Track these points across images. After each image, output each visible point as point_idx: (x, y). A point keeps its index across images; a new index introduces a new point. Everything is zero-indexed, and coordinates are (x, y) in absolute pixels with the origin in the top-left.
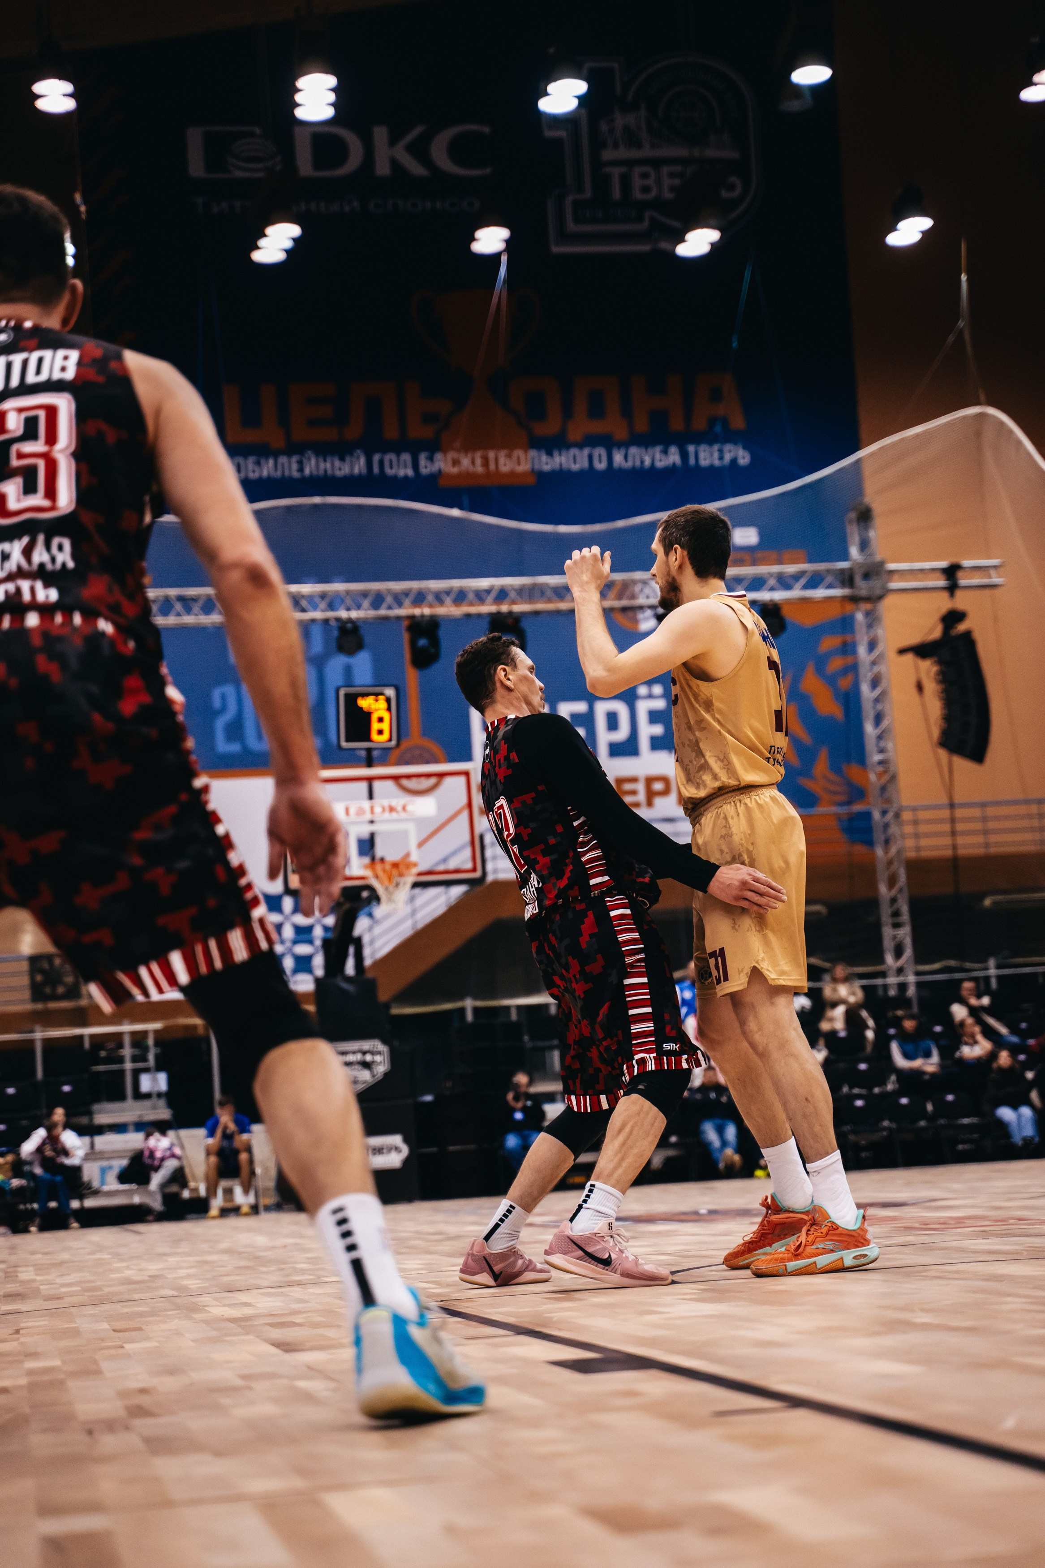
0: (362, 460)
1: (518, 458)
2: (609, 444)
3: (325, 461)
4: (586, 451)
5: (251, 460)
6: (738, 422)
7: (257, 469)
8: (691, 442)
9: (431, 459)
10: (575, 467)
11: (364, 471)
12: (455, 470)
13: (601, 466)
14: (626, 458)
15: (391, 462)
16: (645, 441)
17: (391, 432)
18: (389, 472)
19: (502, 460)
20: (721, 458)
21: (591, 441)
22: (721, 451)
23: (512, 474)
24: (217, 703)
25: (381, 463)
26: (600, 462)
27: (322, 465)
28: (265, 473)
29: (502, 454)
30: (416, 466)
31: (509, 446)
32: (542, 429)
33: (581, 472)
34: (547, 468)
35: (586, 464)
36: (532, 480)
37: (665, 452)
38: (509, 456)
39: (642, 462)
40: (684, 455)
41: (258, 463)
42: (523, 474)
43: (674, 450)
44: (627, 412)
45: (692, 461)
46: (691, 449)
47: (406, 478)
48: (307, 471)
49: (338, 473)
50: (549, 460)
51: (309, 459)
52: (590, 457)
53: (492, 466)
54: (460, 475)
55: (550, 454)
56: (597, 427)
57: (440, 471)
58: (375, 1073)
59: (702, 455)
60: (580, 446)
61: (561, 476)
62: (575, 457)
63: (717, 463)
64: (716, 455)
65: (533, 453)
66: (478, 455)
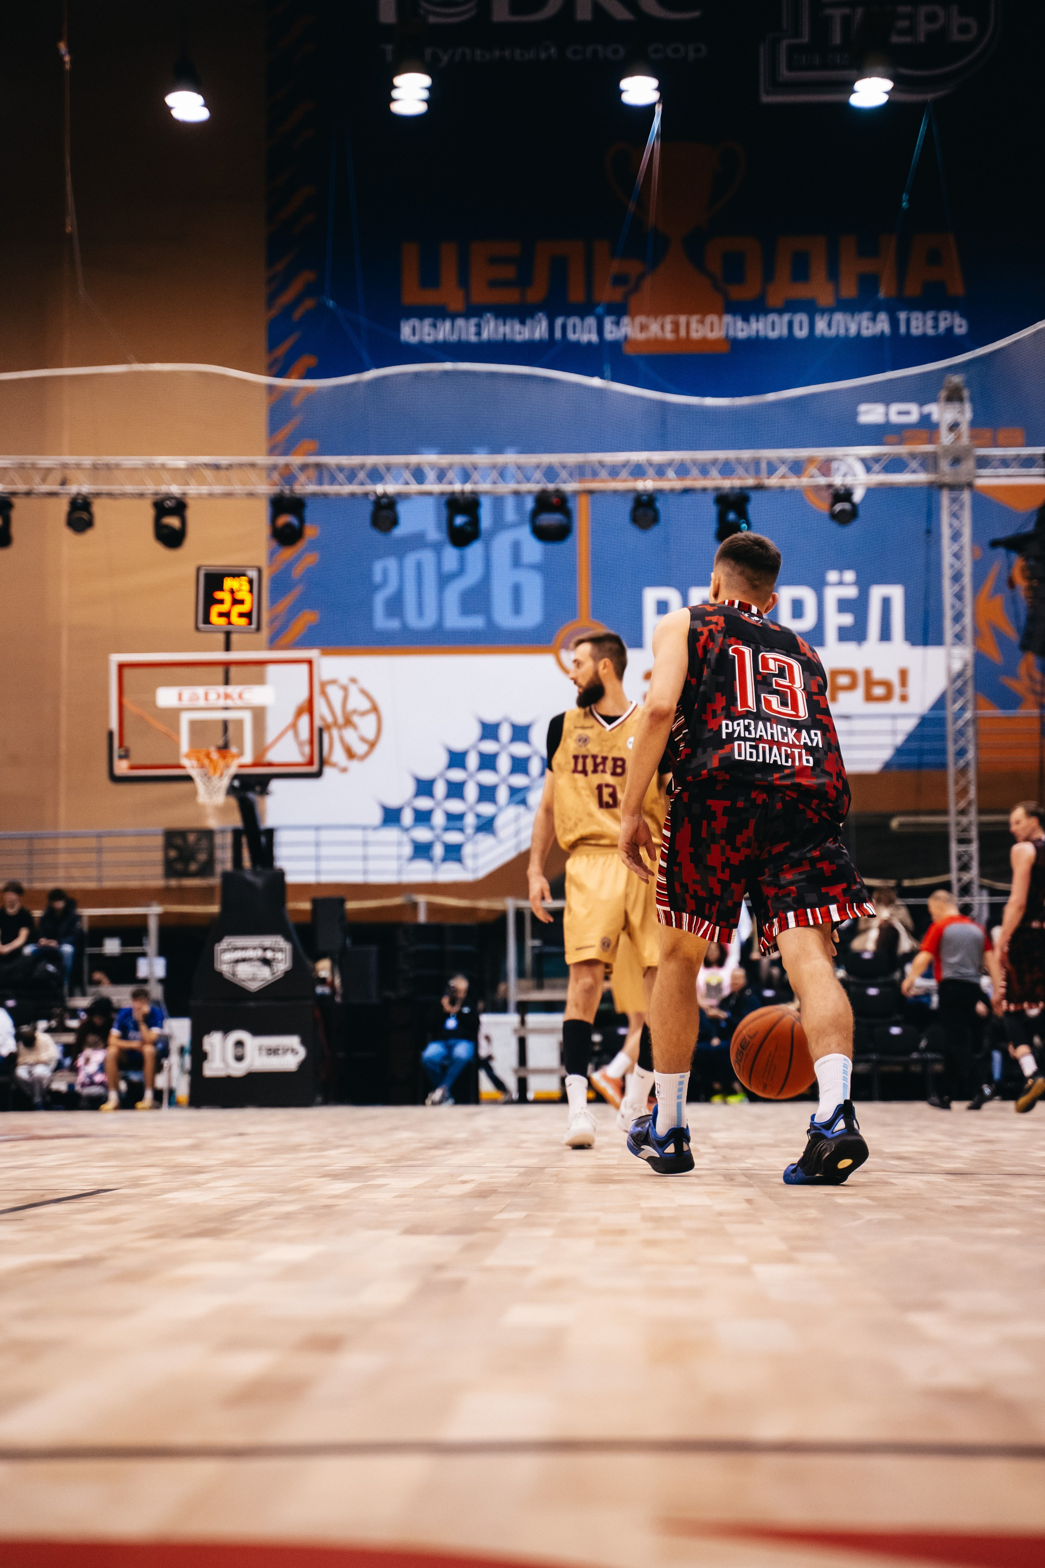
0: (544, 324)
1: (712, 325)
2: (811, 309)
3: (505, 324)
4: (786, 317)
5: (427, 322)
6: (957, 288)
7: (432, 331)
8: (902, 309)
9: (617, 323)
10: (773, 335)
11: (546, 335)
12: (641, 336)
13: (801, 333)
14: (829, 325)
15: (574, 326)
16: (850, 307)
17: (576, 295)
18: (572, 337)
19: (694, 325)
20: (936, 327)
21: (791, 306)
22: (936, 319)
23: (704, 341)
24: (378, 577)
25: (564, 328)
26: (801, 329)
27: (501, 329)
28: (441, 337)
29: (694, 319)
30: (600, 331)
31: (702, 309)
32: (737, 293)
33: (780, 339)
34: (741, 335)
35: (785, 332)
36: (725, 348)
37: (874, 319)
38: (702, 322)
39: (847, 329)
40: (894, 323)
41: (434, 326)
42: (716, 342)
43: (883, 317)
44: (833, 275)
45: (903, 329)
46: (902, 316)
47: (590, 343)
48: (485, 335)
49: (518, 338)
50: (745, 326)
51: (488, 322)
52: (790, 324)
53: (683, 333)
54: (648, 342)
55: (746, 319)
56: (801, 291)
57: (626, 337)
58: (275, 970)
59: (913, 323)
60: (780, 312)
61: (756, 343)
62: (773, 323)
63: (930, 332)
64: (930, 323)
65: (728, 319)
66: (668, 320)
